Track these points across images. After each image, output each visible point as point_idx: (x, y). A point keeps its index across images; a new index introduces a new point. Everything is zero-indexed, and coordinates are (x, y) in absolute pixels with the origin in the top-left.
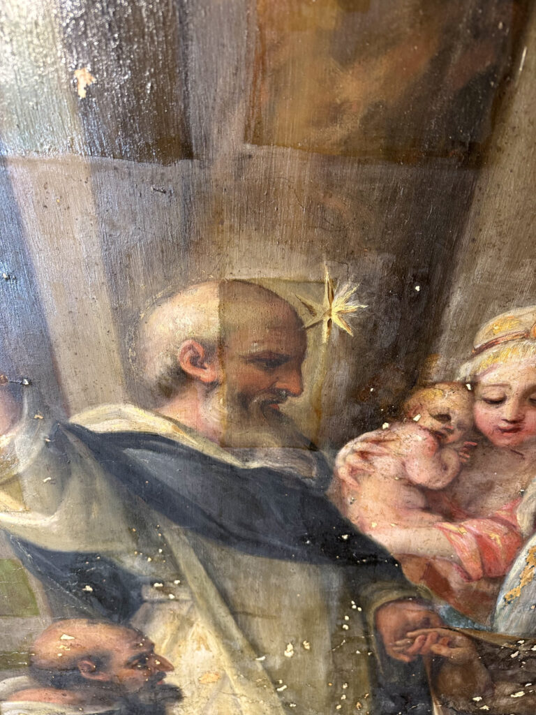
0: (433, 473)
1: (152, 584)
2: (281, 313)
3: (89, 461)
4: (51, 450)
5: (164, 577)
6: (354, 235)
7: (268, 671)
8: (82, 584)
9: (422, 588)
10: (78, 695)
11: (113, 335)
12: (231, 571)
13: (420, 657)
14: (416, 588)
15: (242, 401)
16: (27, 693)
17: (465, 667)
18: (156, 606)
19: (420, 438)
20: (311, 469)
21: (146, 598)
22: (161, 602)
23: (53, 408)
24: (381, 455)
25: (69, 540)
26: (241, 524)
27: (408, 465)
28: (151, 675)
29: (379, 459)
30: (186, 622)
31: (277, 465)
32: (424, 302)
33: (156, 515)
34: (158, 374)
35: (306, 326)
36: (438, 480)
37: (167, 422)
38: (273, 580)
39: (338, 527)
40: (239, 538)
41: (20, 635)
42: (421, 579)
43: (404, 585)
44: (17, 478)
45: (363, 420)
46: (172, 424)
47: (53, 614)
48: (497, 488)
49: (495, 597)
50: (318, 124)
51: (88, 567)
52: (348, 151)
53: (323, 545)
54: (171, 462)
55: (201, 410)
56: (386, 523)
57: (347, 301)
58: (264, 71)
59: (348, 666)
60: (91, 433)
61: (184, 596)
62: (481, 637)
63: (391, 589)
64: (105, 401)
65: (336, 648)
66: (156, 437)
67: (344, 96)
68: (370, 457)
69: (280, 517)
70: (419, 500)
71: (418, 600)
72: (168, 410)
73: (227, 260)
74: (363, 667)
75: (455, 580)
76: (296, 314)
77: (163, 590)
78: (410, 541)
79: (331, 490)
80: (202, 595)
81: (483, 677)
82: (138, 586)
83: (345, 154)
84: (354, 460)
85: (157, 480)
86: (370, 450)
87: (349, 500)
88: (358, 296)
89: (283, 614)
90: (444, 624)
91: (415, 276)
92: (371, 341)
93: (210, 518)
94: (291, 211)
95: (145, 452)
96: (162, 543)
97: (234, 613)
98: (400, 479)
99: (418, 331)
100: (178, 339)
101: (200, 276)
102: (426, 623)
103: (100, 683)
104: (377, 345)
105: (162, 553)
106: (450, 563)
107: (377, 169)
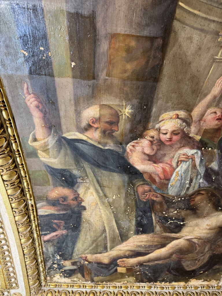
0: (151, 151)
1: (80, 178)
2: (114, 112)
3: (67, 146)
4: (57, 142)
5: (83, 176)
6: (130, 96)
7: (109, 202)
8: (62, 177)
9: (149, 181)
10: (59, 208)
11: (75, 116)
12: (100, 174)
13: (149, 200)
14: (147, 181)
15: (104, 132)
16: (45, 207)
17: (161, 203)
18: (80, 184)
19: (147, 142)
20: (120, 149)
21: (78, 181)
22: (82, 183)
23: (59, 132)
24: (137, 146)
25: (60, 166)
26: (103, 163)
27: (144, 149)
28: (78, 203)
29: (137, 147)
30: (88, 188)
31: (112, 148)
32: (146, 110)
33: (82, 159)
34: (84, 125)
35: (119, 115)
36: (152, 153)
37: (86, 137)
38: (110, 178)
39: (127, 164)
40: (102, 166)
41: (45, 191)
42: (148, 178)
43: (144, 180)
44: (48, 149)
45: (133, 137)
46: (87, 137)
47: (54, 185)
48: (167, 155)
49: (168, 184)
50: (122, 73)
51: (64, 173)
52: (128, 78)
53: (123, 169)
54: (86, 146)
55: (94, 134)
56: (139, 164)
57: (129, 110)
58: (111, 64)
59: (129, 202)
60: (67, 139)
61: (88, 181)
62: (165, 195)
63: (140, 181)
64: (71, 131)
65: (126, 197)
66: (83, 140)
67: (127, 68)
68: (135, 147)
69: (112, 161)
70: (147, 158)
71: (148, 184)
72: (86, 134)
73: (101, 100)
74: (134, 202)
75: (157, 179)
76: (117, 112)
77: (82, 179)
78: (145, 169)
79: (125, 155)
80: (92, 181)
81: (165, 207)
82: (76, 178)
83: (128, 79)
84: (131, 147)
85: (82, 151)
86: (135, 145)
87: (130, 158)
88: (131, 108)
89: (113, 187)
90: (155, 191)
91: (144, 105)
92: (135, 119)
93: (95, 161)
94: (116, 90)
95: (80, 144)
96: (83, 167)
97: (100, 186)
98: (142, 152)
99: (146, 117)
100: (89, 117)
101: (95, 103)
102: (150, 191)
103: (65, 205)
104: (136, 120)
105: (83, 170)
106: (156, 174)
107: (135, 82)
